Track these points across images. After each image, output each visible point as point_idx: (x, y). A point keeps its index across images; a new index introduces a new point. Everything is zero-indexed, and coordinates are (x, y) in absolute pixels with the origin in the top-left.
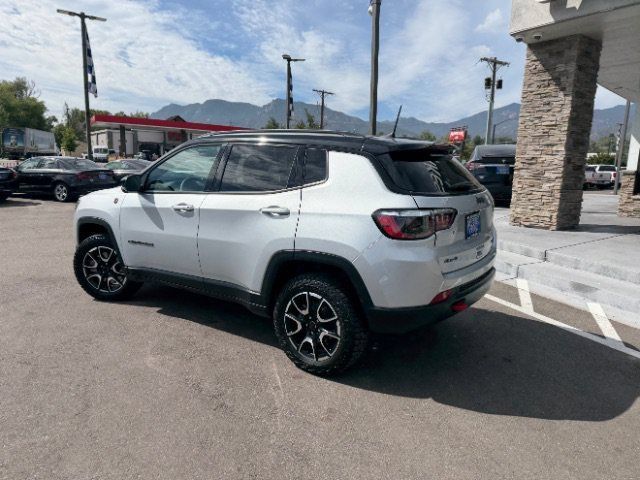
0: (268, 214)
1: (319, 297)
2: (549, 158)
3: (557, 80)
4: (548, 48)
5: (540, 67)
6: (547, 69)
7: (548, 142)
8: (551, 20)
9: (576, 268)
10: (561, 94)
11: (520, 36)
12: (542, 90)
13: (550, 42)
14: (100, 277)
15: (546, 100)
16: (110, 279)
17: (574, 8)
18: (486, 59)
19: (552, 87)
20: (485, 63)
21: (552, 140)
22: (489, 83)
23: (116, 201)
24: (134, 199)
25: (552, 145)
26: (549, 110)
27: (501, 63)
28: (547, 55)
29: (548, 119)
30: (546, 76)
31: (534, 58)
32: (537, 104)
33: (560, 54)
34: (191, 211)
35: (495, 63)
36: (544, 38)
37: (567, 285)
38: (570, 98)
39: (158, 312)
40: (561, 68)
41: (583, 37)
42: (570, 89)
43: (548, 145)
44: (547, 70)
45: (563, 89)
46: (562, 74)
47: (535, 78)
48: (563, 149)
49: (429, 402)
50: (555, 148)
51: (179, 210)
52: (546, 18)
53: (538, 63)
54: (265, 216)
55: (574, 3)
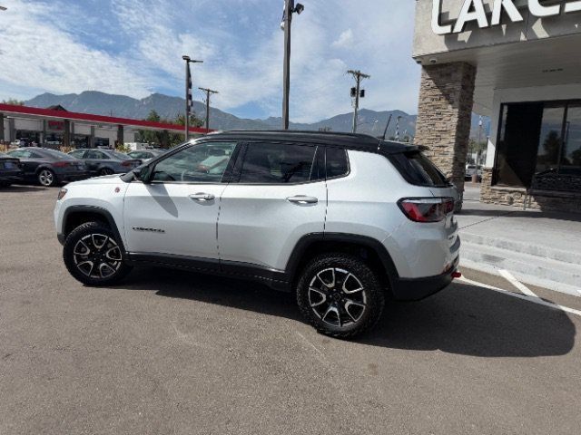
0: (296, 202)
1: (346, 272)
3: (447, 96)
4: (439, 70)
5: (432, 84)
7: (440, 144)
8: (445, 49)
9: (481, 243)
10: (450, 107)
11: (419, 59)
12: (434, 103)
13: (441, 66)
14: (92, 264)
15: (437, 111)
16: (102, 265)
17: (463, 42)
18: (351, 72)
19: (443, 101)
20: (351, 75)
21: (442, 143)
22: (354, 91)
23: (118, 190)
24: (139, 189)
25: (444, 147)
26: (441, 119)
27: (365, 76)
28: (438, 76)
29: (440, 126)
30: (438, 92)
31: (428, 77)
32: (430, 113)
33: (449, 75)
34: (210, 200)
35: (358, 75)
36: (438, 62)
37: (480, 257)
38: (457, 110)
39: (157, 294)
40: (449, 86)
41: (466, 63)
42: (457, 103)
43: (440, 147)
44: (438, 87)
45: (450, 103)
46: (450, 91)
47: (428, 93)
48: (452, 150)
49: (438, 353)
50: (446, 149)
51: (197, 199)
52: (442, 47)
53: (431, 81)
54: (292, 204)
55: (465, 37)
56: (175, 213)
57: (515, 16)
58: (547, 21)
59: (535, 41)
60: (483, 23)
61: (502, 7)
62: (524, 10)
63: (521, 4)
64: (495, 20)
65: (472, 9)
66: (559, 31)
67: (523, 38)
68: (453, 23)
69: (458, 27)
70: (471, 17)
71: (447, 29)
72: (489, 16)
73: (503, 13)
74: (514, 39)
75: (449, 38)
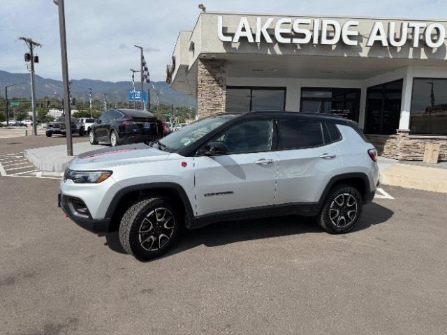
0: (324, 158)
3: (217, 81)
4: (211, 63)
5: (207, 72)
6: (213, 74)
8: (224, 51)
10: (220, 89)
11: (205, 54)
12: (209, 85)
13: (213, 60)
15: (212, 91)
16: (161, 236)
17: (235, 48)
18: (24, 39)
19: (215, 84)
20: (24, 41)
22: (29, 57)
23: (185, 165)
26: (215, 96)
27: (35, 44)
28: (211, 67)
29: (214, 101)
30: (211, 78)
31: (203, 66)
33: (218, 68)
35: (31, 43)
38: (225, 91)
40: (219, 75)
42: (224, 87)
45: (221, 86)
46: (220, 78)
51: (260, 164)
52: (221, 50)
53: (206, 70)
54: (323, 160)
55: (236, 45)
56: (244, 177)
57: (269, 40)
58: (282, 45)
59: (274, 55)
60: (251, 40)
61: (261, 33)
62: (272, 36)
63: (272, 33)
64: (258, 40)
66: (288, 52)
67: (269, 53)
68: (232, 35)
69: (236, 39)
70: (243, 34)
71: (229, 39)
72: (254, 36)
73: (262, 37)
74: (265, 53)
75: (227, 44)
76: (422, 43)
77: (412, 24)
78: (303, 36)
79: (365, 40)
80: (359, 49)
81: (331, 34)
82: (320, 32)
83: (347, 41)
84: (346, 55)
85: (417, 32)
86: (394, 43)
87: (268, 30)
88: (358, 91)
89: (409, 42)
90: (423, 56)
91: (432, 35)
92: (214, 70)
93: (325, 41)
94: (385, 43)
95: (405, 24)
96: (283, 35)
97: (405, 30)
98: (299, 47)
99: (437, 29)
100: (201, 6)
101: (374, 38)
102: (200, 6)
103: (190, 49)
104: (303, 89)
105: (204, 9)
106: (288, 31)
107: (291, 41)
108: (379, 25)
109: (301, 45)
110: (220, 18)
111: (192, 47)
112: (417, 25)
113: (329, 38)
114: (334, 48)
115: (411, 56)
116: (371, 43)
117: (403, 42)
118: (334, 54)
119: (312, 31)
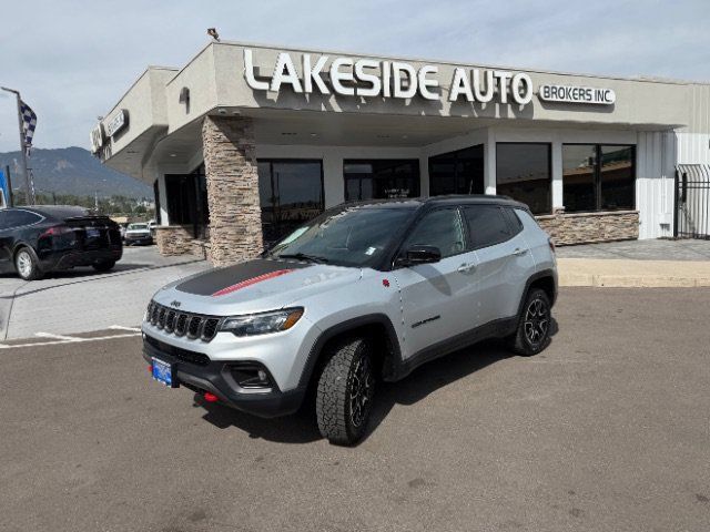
0: (517, 255)
2: (248, 216)
3: (242, 151)
4: (229, 123)
5: (224, 137)
6: (233, 141)
7: (243, 203)
8: (255, 105)
10: (248, 163)
12: (229, 158)
13: (237, 118)
15: (235, 167)
17: (272, 101)
19: (239, 157)
21: (245, 201)
23: (386, 283)
25: (248, 205)
26: (240, 176)
29: (241, 184)
30: (232, 147)
31: (217, 129)
32: (227, 169)
38: (256, 168)
40: (243, 142)
42: (254, 161)
43: (245, 205)
45: (249, 160)
46: (245, 147)
47: (221, 147)
48: (258, 209)
50: (251, 208)
51: (462, 271)
52: (250, 102)
53: (221, 134)
55: (273, 96)
57: (324, 89)
58: (340, 98)
59: (331, 111)
60: (298, 88)
61: (312, 78)
62: (329, 85)
63: (327, 79)
64: (309, 88)
65: (286, 72)
66: (349, 108)
67: (323, 108)
68: (269, 80)
69: (276, 86)
70: (286, 79)
71: (264, 86)
72: (302, 82)
73: (314, 84)
74: (316, 108)
75: (259, 94)
76: (510, 97)
77: (497, 74)
78: (370, 85)
79: (445, 93)
80: (438, 104)
81: (405, 84)
82: (392, 80)
83: (426, 94)
84: (423, 113)
85: (504, 83)
86: (480, 98)
87: (321, 74)
88: (415, 163)
89: (497, 96)
90: (511, 115)
91: (520, 88)
92: (235, 135)
93: (398, 93)
94: (470, 98)
95: (490, 73)
96: (344, 83)
97: (491, 82)
98: (363, 101)
99: (523, 81)
100: (212, 32)
101: (457, 90)
102: (209, 30)
103: (181, 100)
104: (347, 162)
105: (216, 37)
106: (349, 77)
107: (355, 92)
108: (462, 74)
109: (366, 98)
110: (249, 52)
111: (185, 97)
112: (503, 75)
113: (404, 89)
114: (408, 103)
115: (497, 115)
116: (454, 97)
117: (489, 97)
118: (409, 112)
119: (381, 78)
